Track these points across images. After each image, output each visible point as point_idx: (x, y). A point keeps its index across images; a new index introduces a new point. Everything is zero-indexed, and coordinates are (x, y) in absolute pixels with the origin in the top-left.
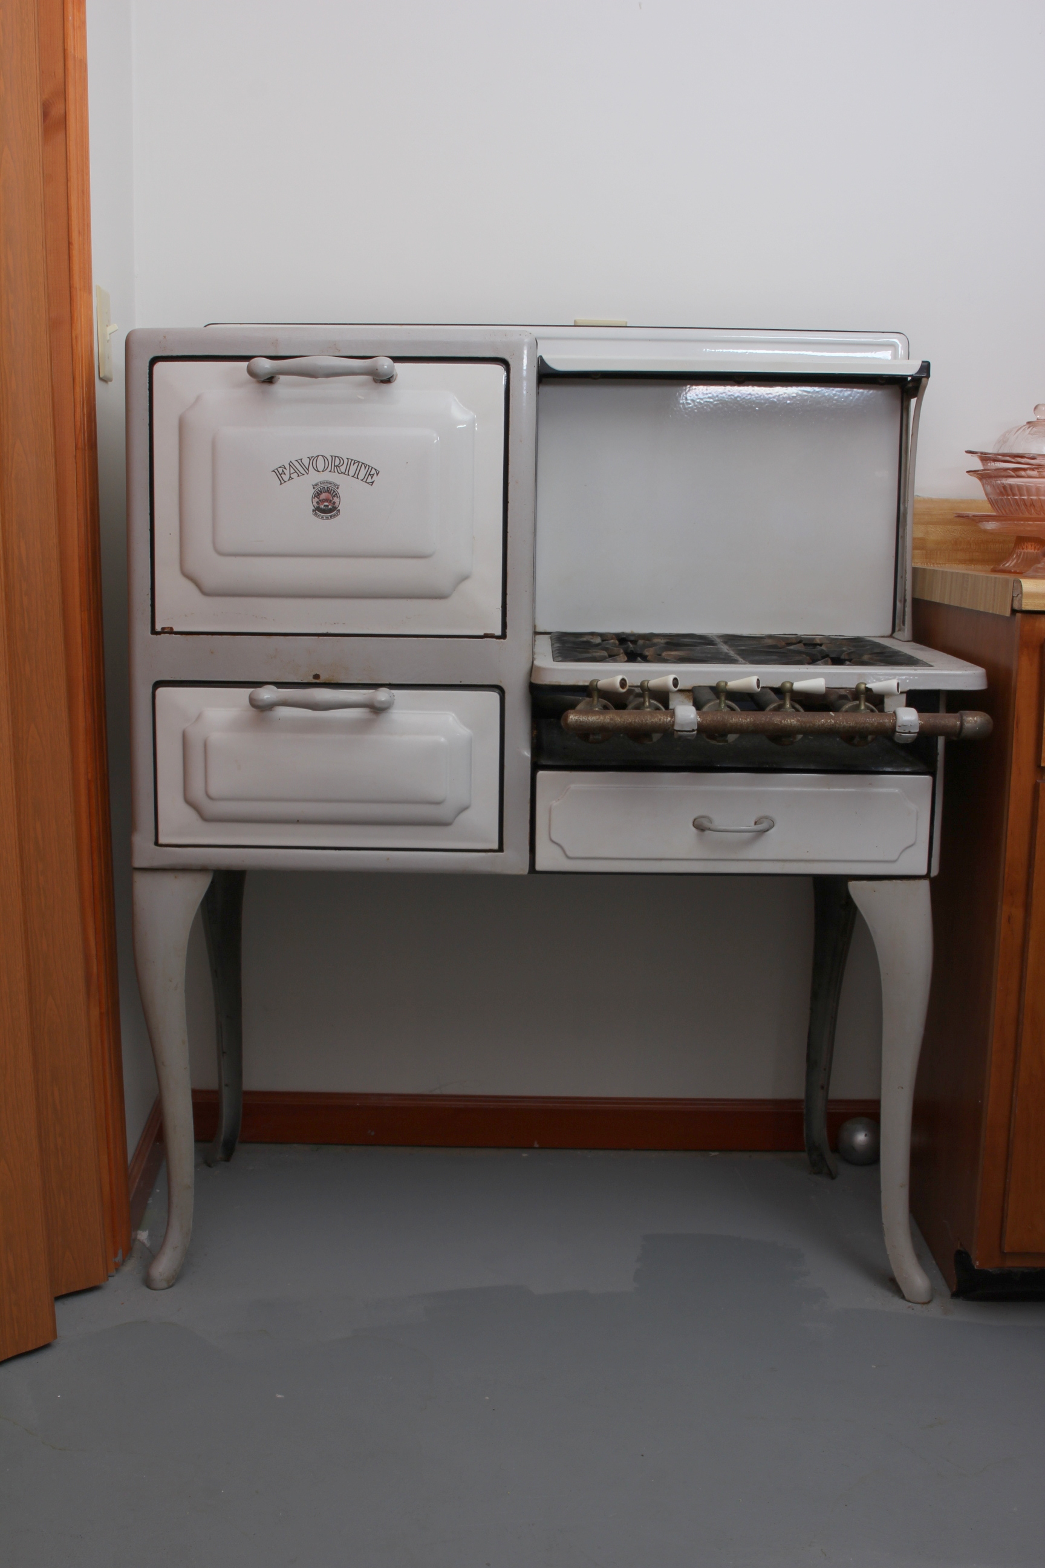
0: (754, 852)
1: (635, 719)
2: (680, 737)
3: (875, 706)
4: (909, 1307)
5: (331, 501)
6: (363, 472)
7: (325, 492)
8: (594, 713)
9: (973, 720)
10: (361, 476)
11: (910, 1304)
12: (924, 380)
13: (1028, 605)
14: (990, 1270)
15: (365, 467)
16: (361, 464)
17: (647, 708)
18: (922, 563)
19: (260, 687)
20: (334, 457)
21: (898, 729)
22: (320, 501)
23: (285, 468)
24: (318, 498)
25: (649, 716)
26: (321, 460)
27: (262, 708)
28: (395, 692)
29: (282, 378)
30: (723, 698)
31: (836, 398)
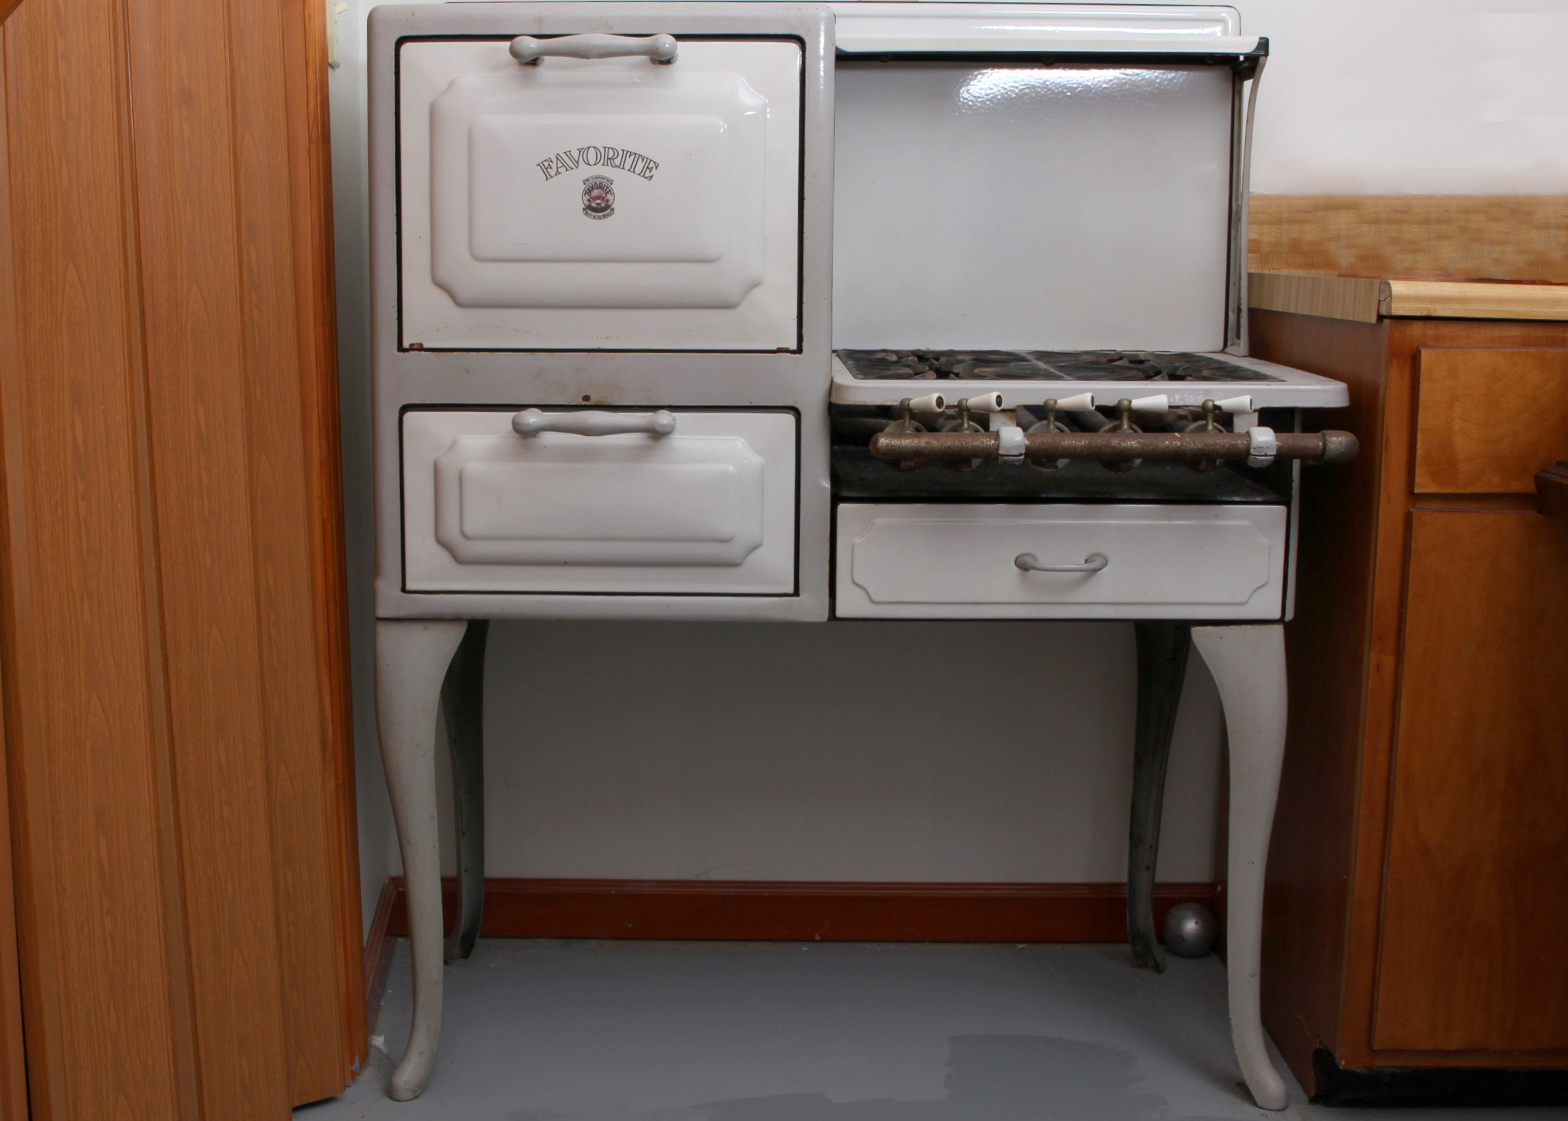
0: (1085, 594)
1: (955, 442)
2: (1005, 463)
3: (1223, 426)
4: (1262, 1115)
5: (603, 198)
6: (640, 165)
7: (597, 188)
8: (907, 436)
9: (1337, 441)
10: (638, 170)
11: (1263, 1111)
12: (1262, 59)
13: (1398, 309)
14: (1358, 1071)
15: (643, 160)
16: (637, 156)
17: (966, 430)
18: (1256, 269)
19: (524, 410)
20: (607, 149)
21: (1252, 451)
22: (592, 198)
23: (551, 161)
24: (590, 196)
25: (969, 439)
26: (592, 152)
27: (525, 434)
28: (677, 415)
29: (547, 59)
30: (1052, 419)
31: (1158, 80)
